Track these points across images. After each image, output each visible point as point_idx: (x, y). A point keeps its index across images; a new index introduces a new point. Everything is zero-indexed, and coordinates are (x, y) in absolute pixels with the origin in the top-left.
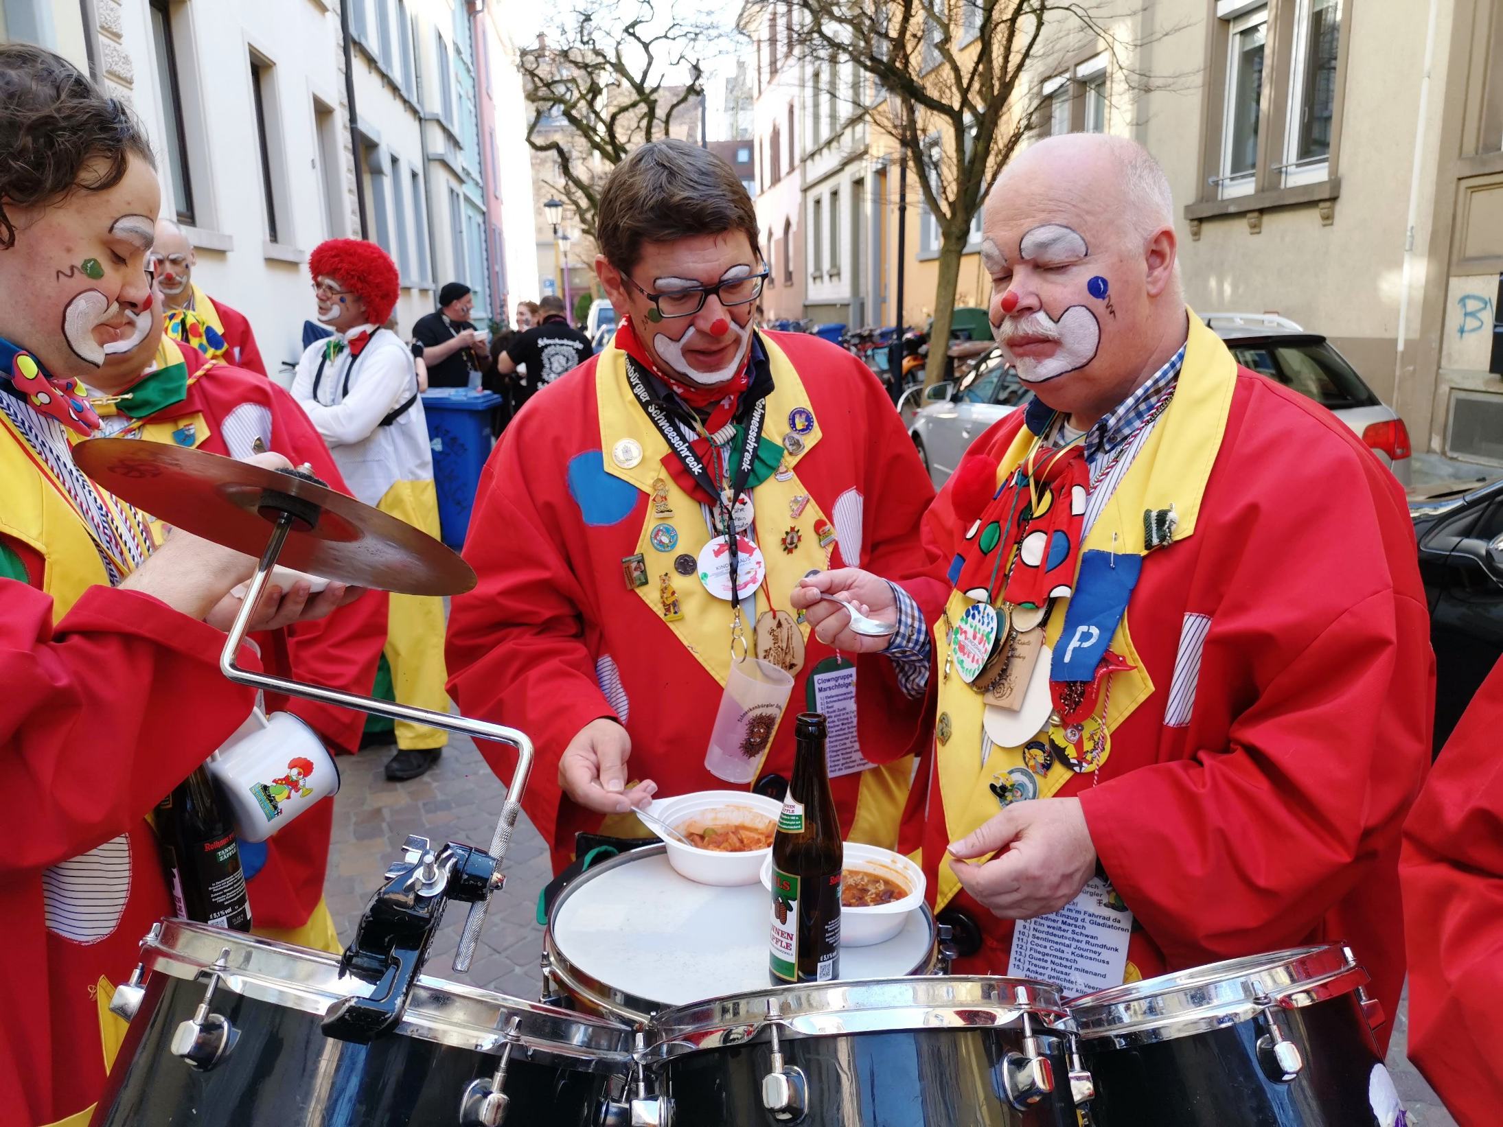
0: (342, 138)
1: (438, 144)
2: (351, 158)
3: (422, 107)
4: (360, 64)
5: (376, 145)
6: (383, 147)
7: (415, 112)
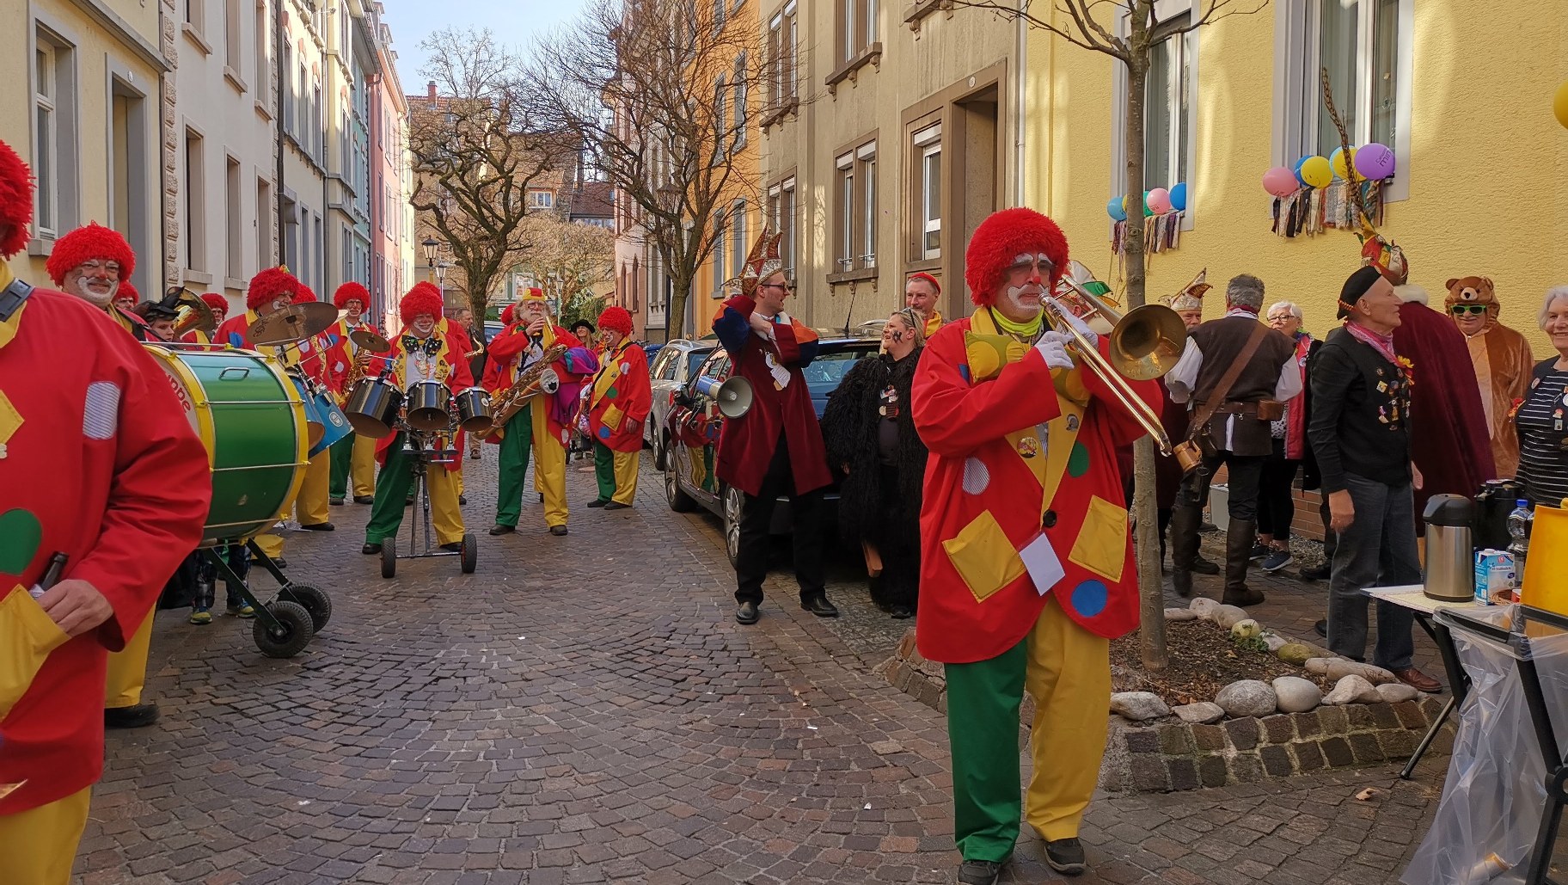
0: (273, 202)
1: (337, 196)
2: (277, 215)
3: (327, 169)
4: (287, 149)
5: (294, 203)
6: (298, 204)
7: (321, 173)
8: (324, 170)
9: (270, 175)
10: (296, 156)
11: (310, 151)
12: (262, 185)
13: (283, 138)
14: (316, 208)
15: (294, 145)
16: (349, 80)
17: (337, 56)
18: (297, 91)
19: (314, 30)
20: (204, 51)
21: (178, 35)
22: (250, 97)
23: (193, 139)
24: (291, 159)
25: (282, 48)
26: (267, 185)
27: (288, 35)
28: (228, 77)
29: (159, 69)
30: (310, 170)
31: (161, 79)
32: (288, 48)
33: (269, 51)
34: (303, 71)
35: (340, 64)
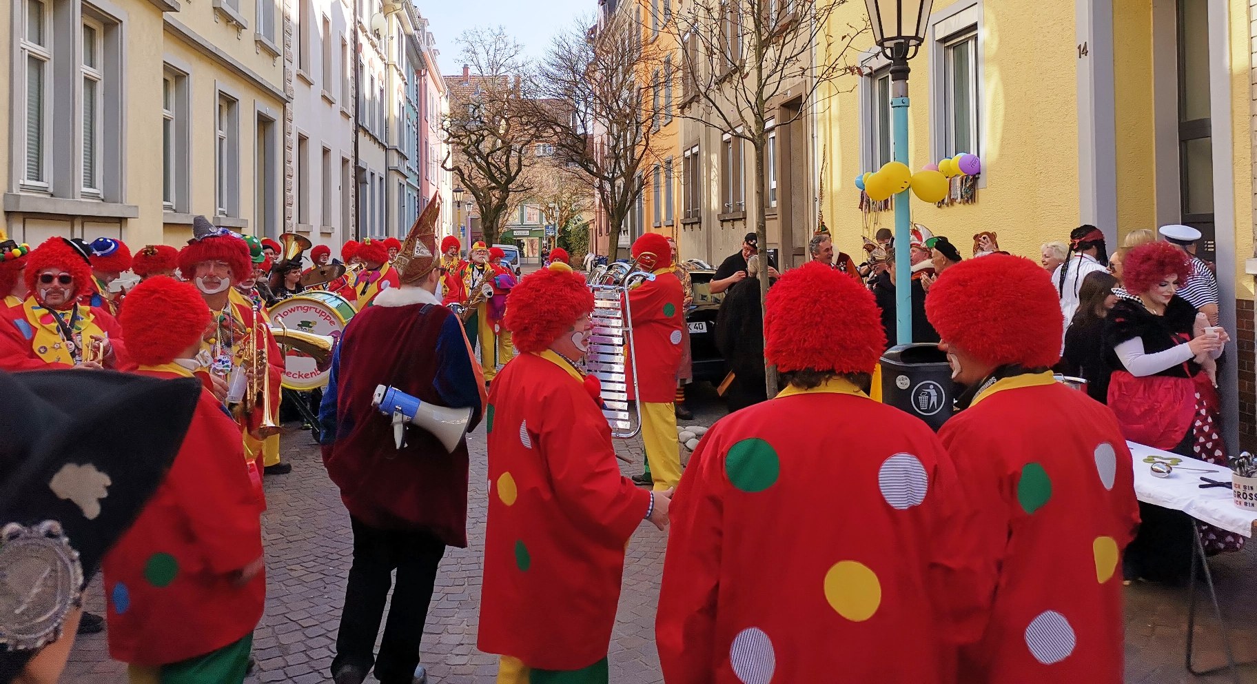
0: (352, 171)
2: (354, 180)
3: (388, 144)
4: (361, 134)
5: (365, 170)
6: (368, 170)
7: (384, 146)
8: (386, 144)
9: (349, 155)
10: (367, 138)
11: (377, 134)
12: (345, 161)
13: (358, 127)
14: (380, 171)
15: (366, 131)
16: (403, 79)
17: (395, 66)
18: (368, 96)
19: (379, 50)
20: (309, 84)
21: (294, 78)
22: (338, 106)
23: (302, 139)
24: (363, 140)
25: (358, 68)
26: (348, 161)
27: (362, 58)
28: (324, 97)
29: (283, 102)
30: (377, 145)
31: (285, 107)
32: (362, 67)
33: (349, 73)
34: (372, 80)
35: (397, 70)
